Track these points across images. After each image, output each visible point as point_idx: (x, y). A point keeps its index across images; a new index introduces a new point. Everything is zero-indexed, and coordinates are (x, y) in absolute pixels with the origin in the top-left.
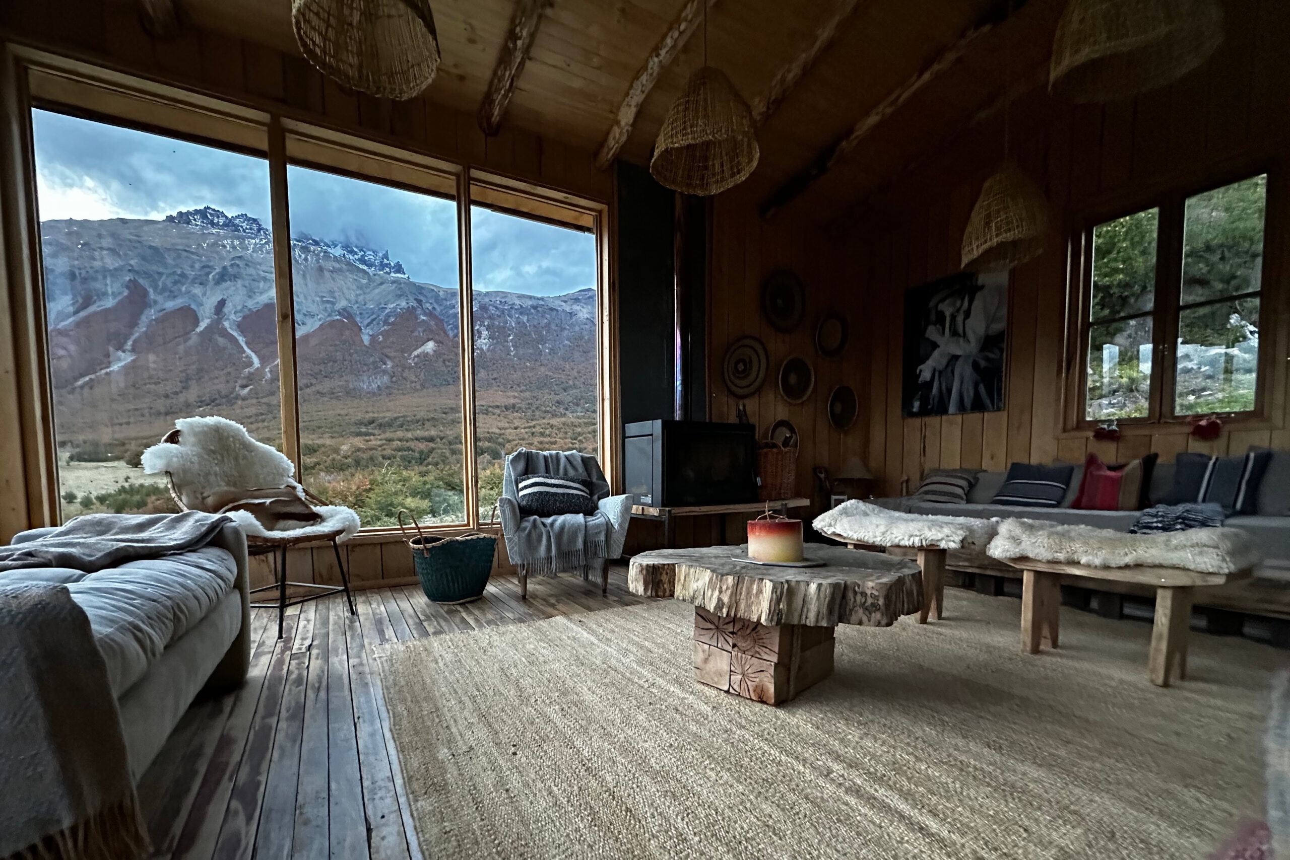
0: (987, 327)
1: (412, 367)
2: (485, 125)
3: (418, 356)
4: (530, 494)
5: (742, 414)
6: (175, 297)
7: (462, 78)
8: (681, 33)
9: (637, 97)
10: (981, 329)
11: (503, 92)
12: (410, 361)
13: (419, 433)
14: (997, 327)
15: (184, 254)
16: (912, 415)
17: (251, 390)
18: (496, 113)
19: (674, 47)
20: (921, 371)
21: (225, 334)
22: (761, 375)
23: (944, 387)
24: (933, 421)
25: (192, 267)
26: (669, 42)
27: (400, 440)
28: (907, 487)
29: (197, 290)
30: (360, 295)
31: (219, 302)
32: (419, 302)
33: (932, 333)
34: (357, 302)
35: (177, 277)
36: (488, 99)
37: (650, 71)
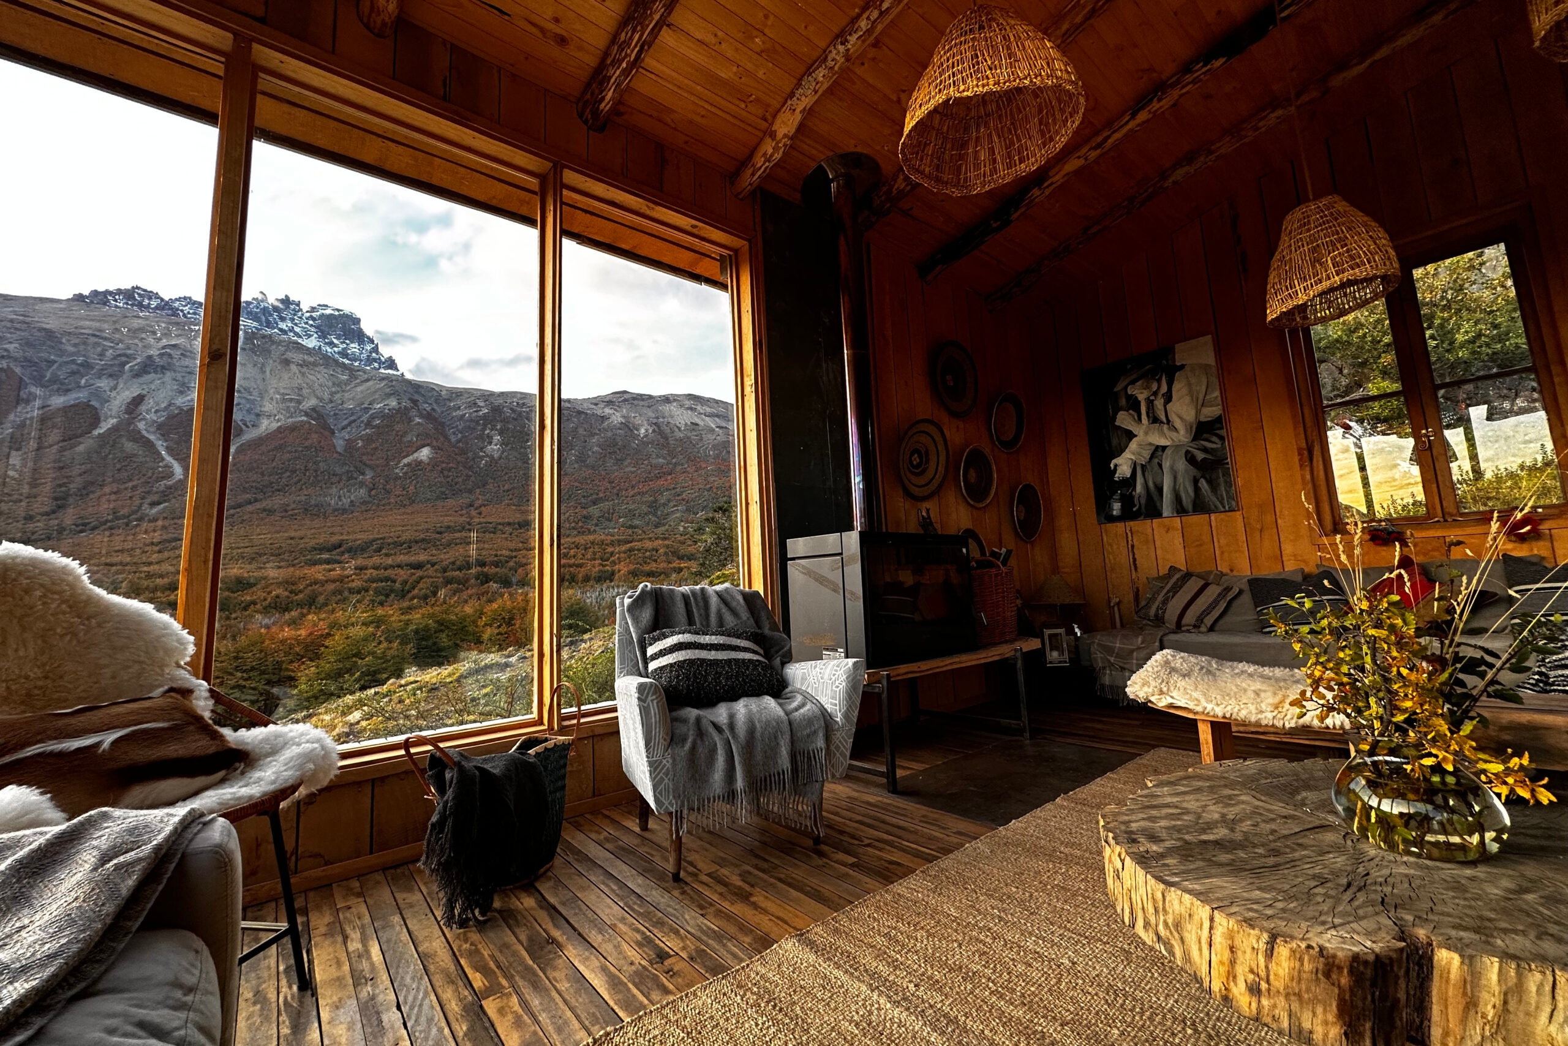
0: (1198, 412)
1: (400, 478)
2: (588, 114)
3: (409, 465)
4: (671, 665)
5: (926, 523)
6: (68, 390)
7: (562, 41)
8: (881, 13)
9: (804, 100)
10: (1190, 415)
11: (624, 65)
12: (397, 471)
13: (402, 558)
14: (1211, 412)
15: (93, 340)
16: (1112, 519)
17: (165, 508)
18: (608, 98)
19: (869, 32)
20: (1116, 466)
21: (137, 437)
22: (941, 469)
23: (1151, 484)
24: (1143, 526)
25: (102, 355)
26: (863, 24)
27: (376, 568)
28: (1119, 610)
29: (104, 384)
30: (335, 393)
31: (134, 399)
32: (415, 402)
33: (1124, 420)
34: (331, 401)
35: (74, 367)
36: (598, 76)
37: (830, 63)
